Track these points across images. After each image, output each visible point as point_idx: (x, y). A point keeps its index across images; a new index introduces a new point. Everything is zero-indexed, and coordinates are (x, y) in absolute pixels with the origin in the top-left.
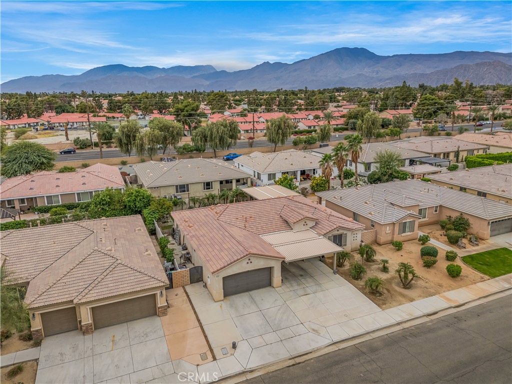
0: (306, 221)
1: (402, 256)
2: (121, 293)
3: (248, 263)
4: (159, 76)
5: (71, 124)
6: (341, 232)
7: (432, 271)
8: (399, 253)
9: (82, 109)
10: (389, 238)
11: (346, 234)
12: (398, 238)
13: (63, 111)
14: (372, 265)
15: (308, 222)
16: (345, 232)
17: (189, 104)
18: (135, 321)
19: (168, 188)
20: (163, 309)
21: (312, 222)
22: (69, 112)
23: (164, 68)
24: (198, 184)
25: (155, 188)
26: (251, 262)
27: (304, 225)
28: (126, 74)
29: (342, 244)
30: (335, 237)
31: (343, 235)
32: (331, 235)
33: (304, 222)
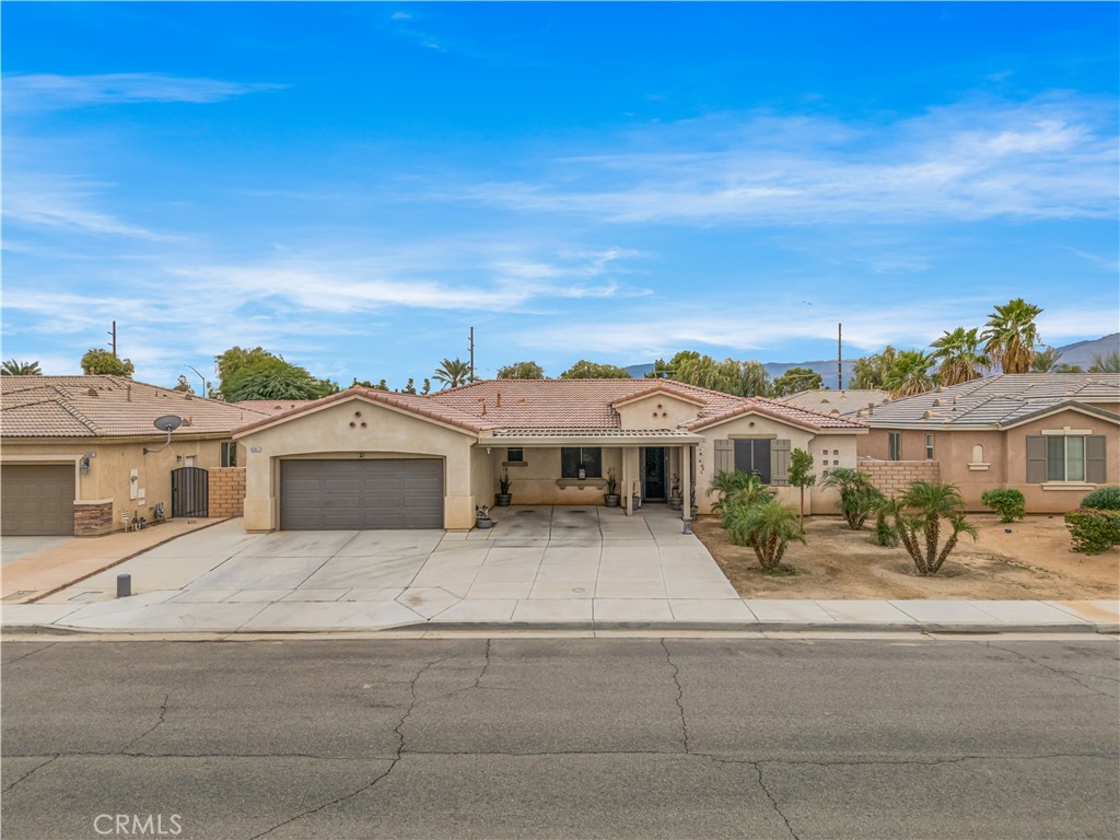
0: (660, 403)
1: (1010, 531)
3: (352, 425)
6: (761, 431)
11: (789, 442)
15: (669, 406)
16: (782, 433)
21: (687, 412)
26: (363, 426)
27: (655, 415)
29: (774, 475)
30: (741, 445)
31: (773, 445)
32: (725, 437)
33: (654, 403)
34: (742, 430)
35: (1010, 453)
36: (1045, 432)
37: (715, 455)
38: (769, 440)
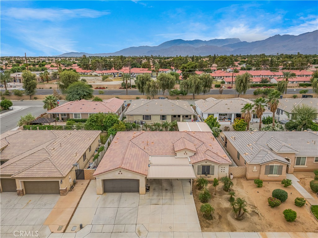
0: (186, 151)
1: (258, 192)
2: (37, 176)
3: (119, 174)
4: (202, 45)
5: (133, 74)
6: (208, 164)
7: (274, 211)
8: (258, 190)
9: (143, 66)
10: (256, 176)
11: (214, 166)
12: (263, 177)
13: (135, 67)
14: (226, 194)
15: (188, 152)
16: (213, 165)
17: (190, 64)
18: (47, 195)
19: (138, 116)
20: (62, 191)
21: (192, 153)
22: (138, 67)
23: (205, 41)
24: (157, 116)
25: (130, 115)
26: (121, 174)
27: (184, 154)
28: (182, 45)
29: (210, 173)
30: (203, 167)
31: (211, 167)
32: (200, 165)
33: (185, 151)
34: (204, 164)
35: (262, 169)
36: (270, 165)
37: (198, 169)
38: (210, 166)
